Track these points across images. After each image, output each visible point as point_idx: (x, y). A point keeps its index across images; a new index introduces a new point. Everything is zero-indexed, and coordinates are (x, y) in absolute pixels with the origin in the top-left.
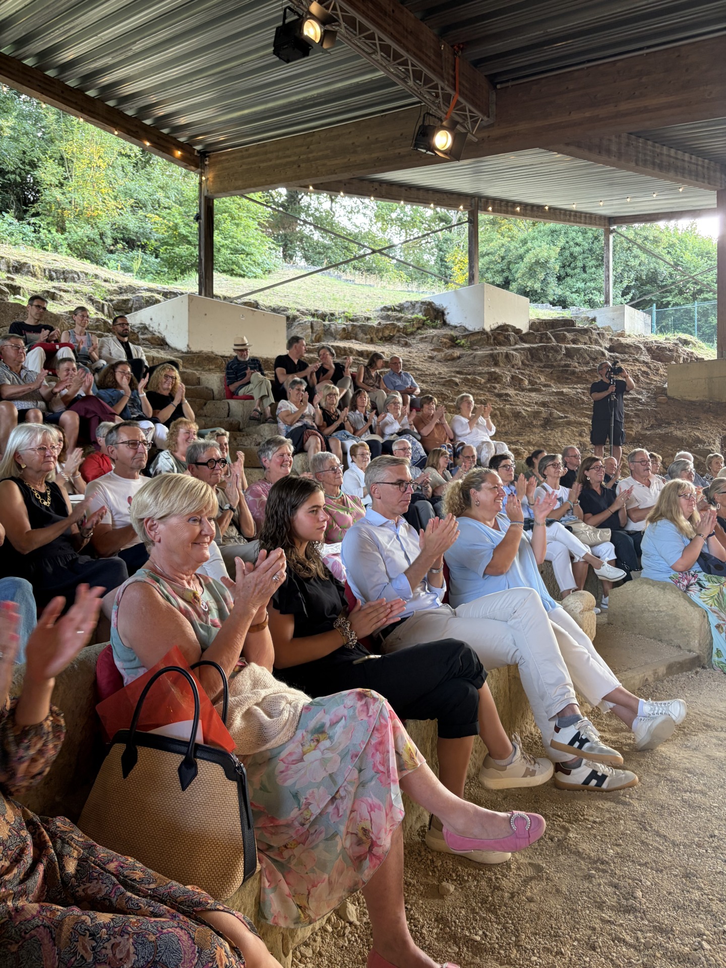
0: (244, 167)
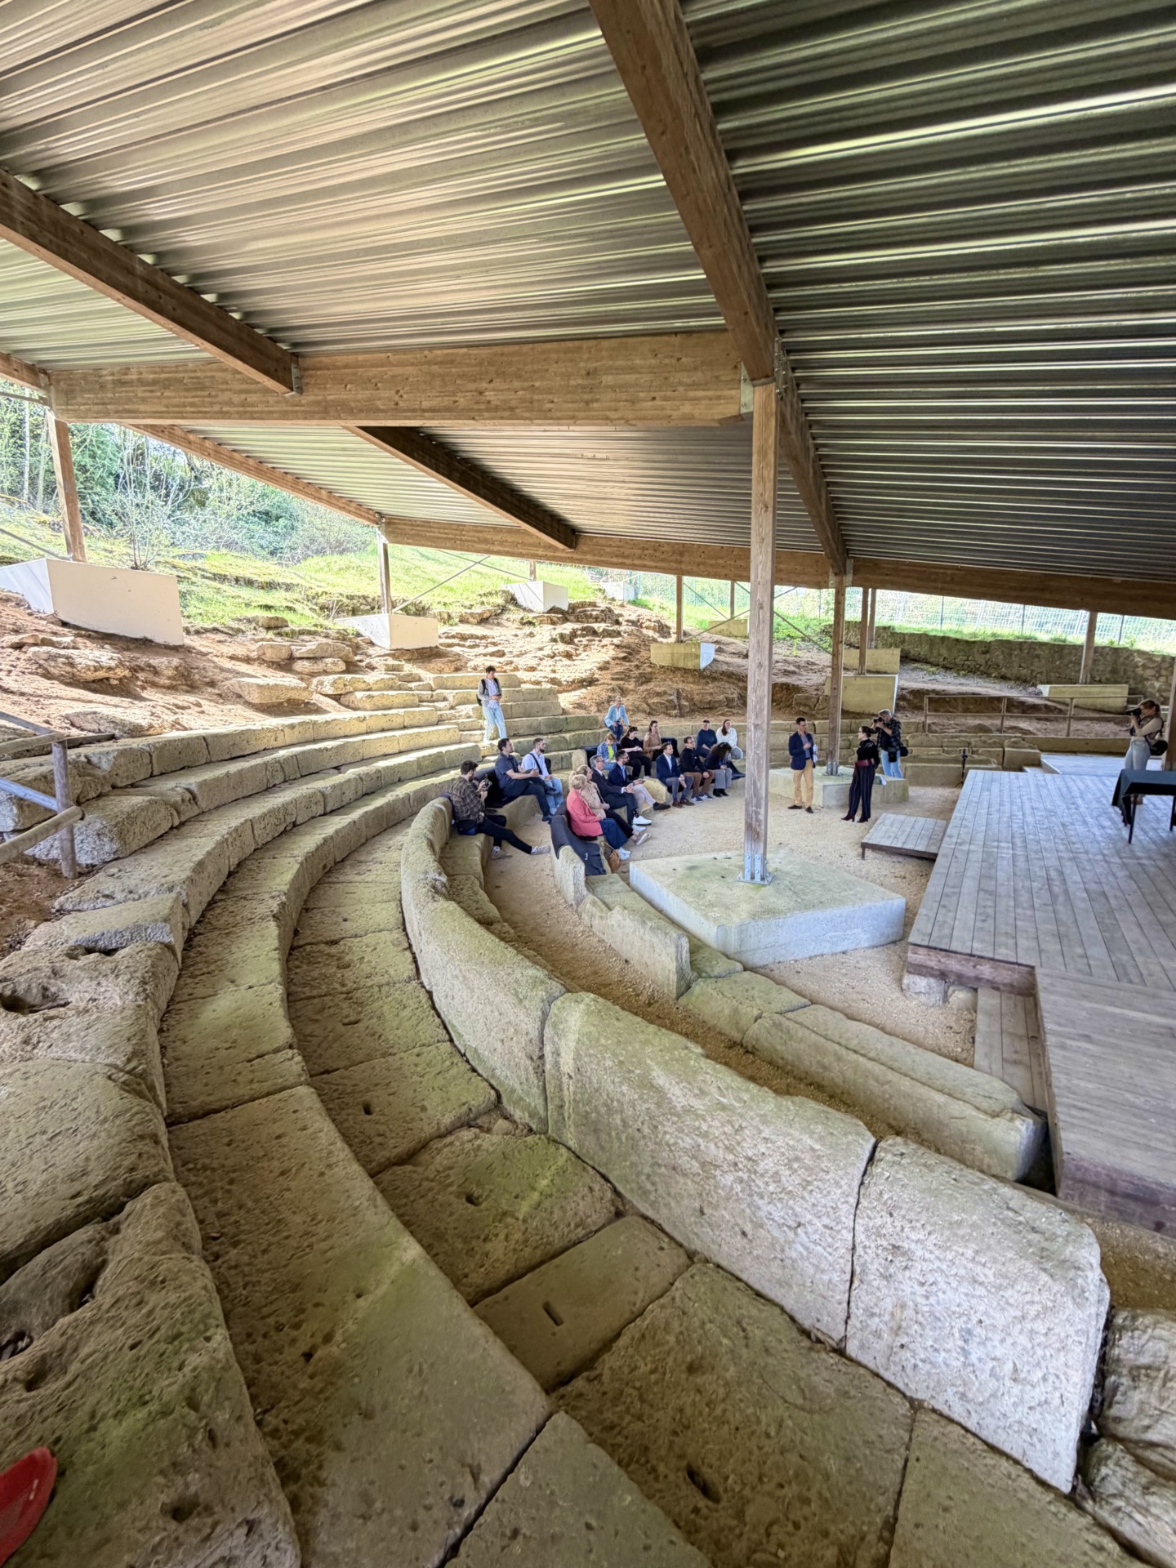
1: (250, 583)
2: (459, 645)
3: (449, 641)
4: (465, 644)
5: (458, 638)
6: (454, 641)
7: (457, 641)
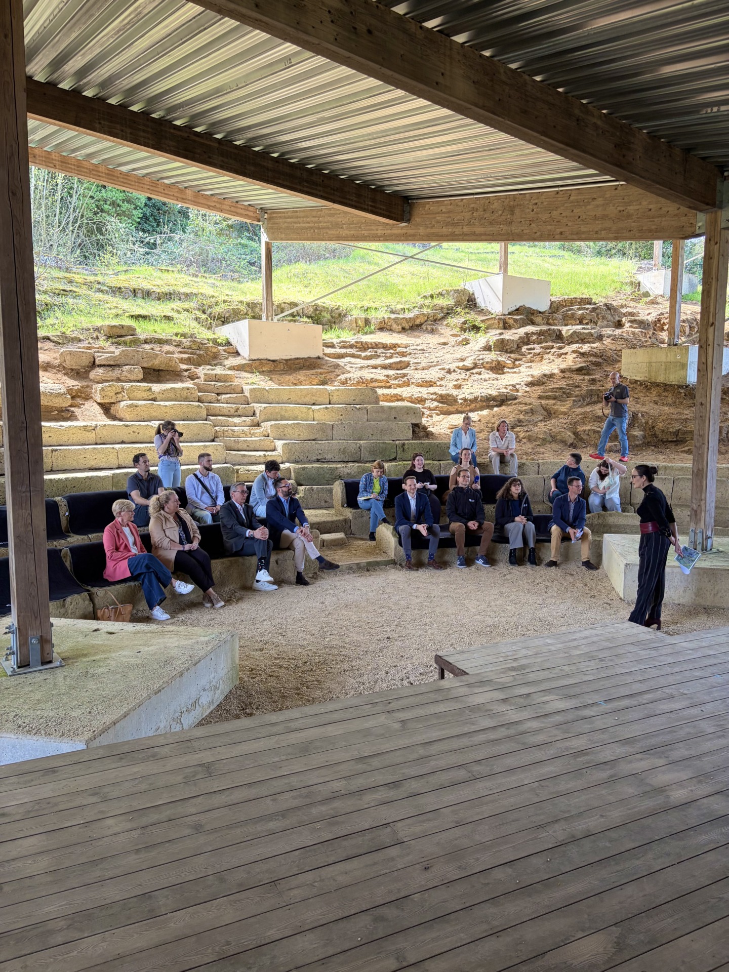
0: (286, 225)
2: (353, 356)
3: (343, 351)
4: (360, 355)
5: (357, 348)
6: (349, 351)
7: (353, 351)
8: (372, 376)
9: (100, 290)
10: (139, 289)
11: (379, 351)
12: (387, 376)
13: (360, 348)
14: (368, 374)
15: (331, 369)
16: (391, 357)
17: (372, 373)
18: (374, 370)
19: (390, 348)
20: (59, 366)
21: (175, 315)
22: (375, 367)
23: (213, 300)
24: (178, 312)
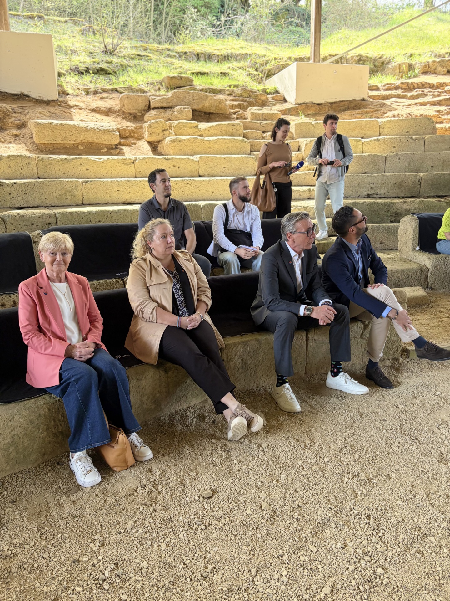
1: (209, 57)
2: (398, 96)
3: (388, 93)
4: (406, 95)
5: (402, 89)
6: (394, 92)
7: (399, 92)
8: (421, 112)
9: (169, 56)
10: (202, 53)
11: (426, 90)
12: (439, 111)
13: (405, 89)
14: (417, 111)
15: (376, 108)
16: (439, 96)
17: (421, 109)
18: (423, 107)
19: (438, 87)
20: (119, 111)
21: (231, 72)
22: (424, 104)
23: (264, 59)
24: (233, 69)
